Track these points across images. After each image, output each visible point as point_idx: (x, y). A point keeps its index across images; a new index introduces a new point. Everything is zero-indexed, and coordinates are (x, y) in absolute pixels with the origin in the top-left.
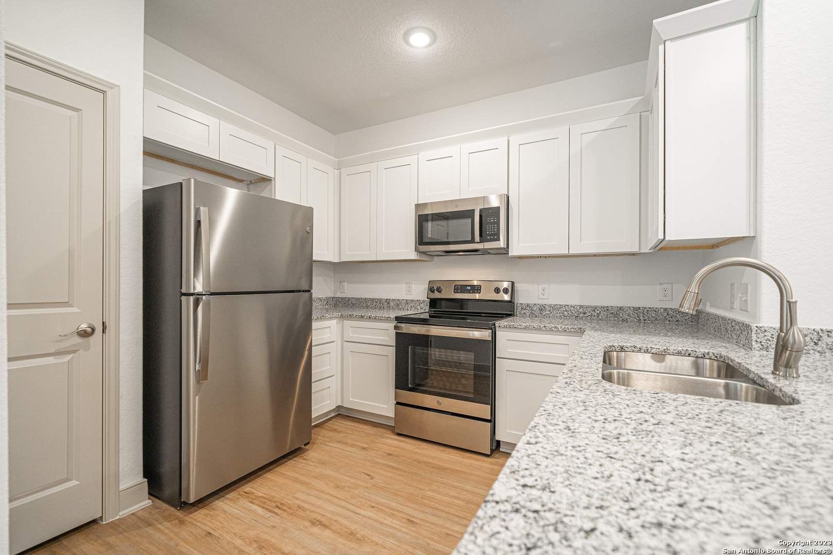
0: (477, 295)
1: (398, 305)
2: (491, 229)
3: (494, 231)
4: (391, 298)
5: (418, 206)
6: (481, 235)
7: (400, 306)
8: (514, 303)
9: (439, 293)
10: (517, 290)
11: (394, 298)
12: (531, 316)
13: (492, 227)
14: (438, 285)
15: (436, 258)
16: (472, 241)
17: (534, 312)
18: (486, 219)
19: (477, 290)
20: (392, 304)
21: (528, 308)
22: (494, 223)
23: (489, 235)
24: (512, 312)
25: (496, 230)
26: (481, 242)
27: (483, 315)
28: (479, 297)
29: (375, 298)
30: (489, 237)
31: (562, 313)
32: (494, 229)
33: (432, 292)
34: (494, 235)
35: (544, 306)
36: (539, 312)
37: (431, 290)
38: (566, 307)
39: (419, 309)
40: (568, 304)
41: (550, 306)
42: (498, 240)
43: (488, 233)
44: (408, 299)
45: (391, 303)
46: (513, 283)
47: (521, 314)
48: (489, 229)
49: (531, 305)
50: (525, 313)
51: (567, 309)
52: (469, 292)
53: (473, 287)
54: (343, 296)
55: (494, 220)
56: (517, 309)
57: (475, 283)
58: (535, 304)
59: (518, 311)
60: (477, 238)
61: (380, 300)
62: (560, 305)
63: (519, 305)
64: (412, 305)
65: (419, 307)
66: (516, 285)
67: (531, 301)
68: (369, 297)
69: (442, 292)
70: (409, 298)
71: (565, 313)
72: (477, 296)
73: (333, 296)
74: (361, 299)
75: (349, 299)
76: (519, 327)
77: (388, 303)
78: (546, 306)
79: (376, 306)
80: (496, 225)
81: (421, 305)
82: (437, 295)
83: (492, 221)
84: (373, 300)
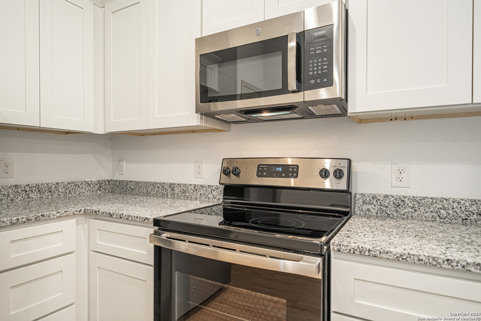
0: (292, 179)
1: (184, 192)
2: (318, 66)
3: (323, 69)
4: (176, 182)
5: (200, 41)
6: (299, 78)
7: (187, 194)
8: (351, 193)
9: (236, 177)
10: (356, 172)
11: (180, 183)
12: (379, 214)
13: (318, 63)
14: (235, 166)
15: (233, 126)
16: (284, 90)
17: (384, 209)
18: (309, 50)
19: (293, 172)
20: (177, 190)
21: (374, 202)
22: (322, 55)
23: (312, 77)
24: (348, 207)
25: (325, 67)
26: (298, 90)
27: (300, 211)
28: (295, 183)
29: (156, 181)
30: (312, 81)
31: (437, 212)
32: (322, 66)
33: (225, 174)
34: (321, 76)
35: (403, 199)
36: (393, 209)
37: (225, 172)
38: (445, 202)
39: (211, 198)
40: (447, 197)
41: (414, 199)
42: (330, 83)
43: (311, 73)
44: (197, 183)
45: (176, 188)
46: (350, 161)
47: (362, 210)
48: (313, 67)
49: (379, 198)
50: (369, 210)
51: (446, 206)
52: (279, 175)
53: (286, 167)
54: (121, 178)
55: (322, 49)
56: (355, 203)
57: (290, 162)
58: (386, 196)
59: (358, 206)
60: (292, 84)
61: (163, 185)
62: (431, 198)
63: (358, 196)
64: (202, 192)
65: (210, 196)
66: (353, 164)
67: (380, 190)
68: (150, 181)
69: (241, 175)
70: (199, 182)
71: (442, 211)
72: (292, 182)
73: (109, 178)
74: (141, 182)
75: (127, 182)
76: (384, 256)
77: (173, 189)
78: (406, 199)
79: (158, 193)
80: (325, 59)
81: (214, 193)
82: (234, 180)
83: (318, 52)
84: (154, 184)
